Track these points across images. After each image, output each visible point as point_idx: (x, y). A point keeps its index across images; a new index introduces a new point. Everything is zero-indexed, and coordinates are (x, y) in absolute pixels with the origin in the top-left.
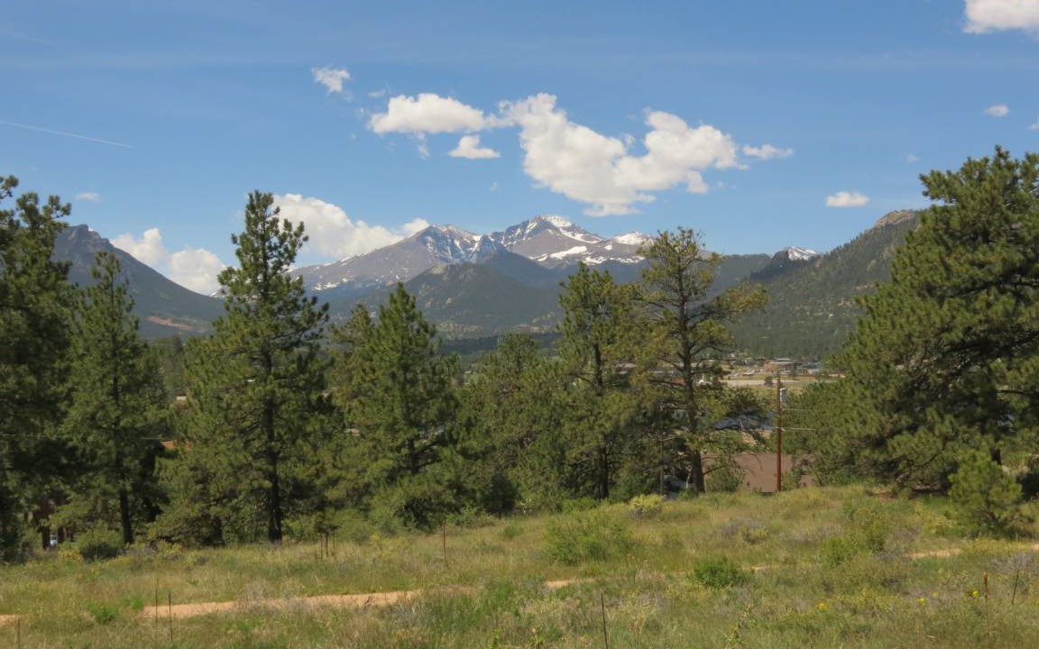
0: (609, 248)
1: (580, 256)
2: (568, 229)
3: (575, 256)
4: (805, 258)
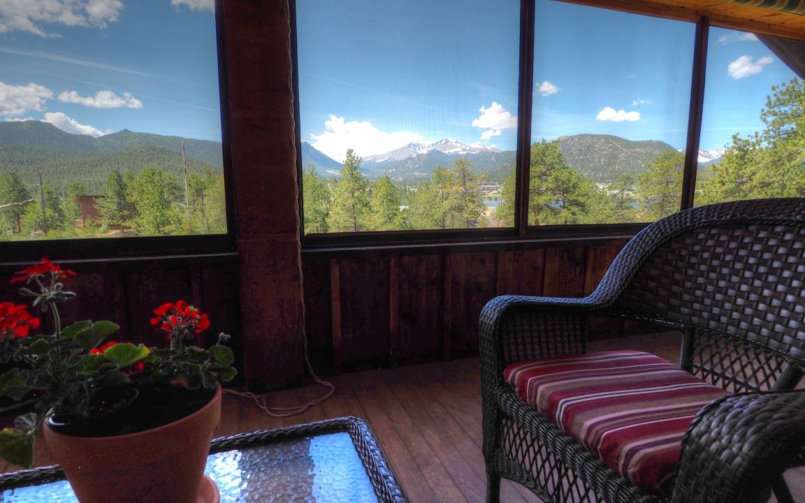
3: (457, 151)
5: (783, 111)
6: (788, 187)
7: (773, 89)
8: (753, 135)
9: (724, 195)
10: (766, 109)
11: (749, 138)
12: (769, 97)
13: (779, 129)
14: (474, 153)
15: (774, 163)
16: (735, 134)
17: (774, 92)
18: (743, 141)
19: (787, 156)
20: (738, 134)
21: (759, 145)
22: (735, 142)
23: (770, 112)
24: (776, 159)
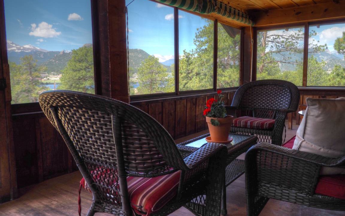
0: (22, 48)
1: (15, 50)
2: (11, 43)
3: (13, 50)
4: (68, 52)
5: (202, 40)
6: (207, 75)
7: (198, 30)
8: (191, 50)
9: (182, 79)
10: (195, 39)
11: (190, 52)
12: (196, 34)
13: (200, 48)
14: (27, 51)
15: (201, 64)
16: (184, 50)
17: (198, 31)
18: (187, 53)
19: (206, 61)
20: (185, 50)
21: (194, 56)
22: (184, 54)
23: (197, 40)
24: (202, 62)
